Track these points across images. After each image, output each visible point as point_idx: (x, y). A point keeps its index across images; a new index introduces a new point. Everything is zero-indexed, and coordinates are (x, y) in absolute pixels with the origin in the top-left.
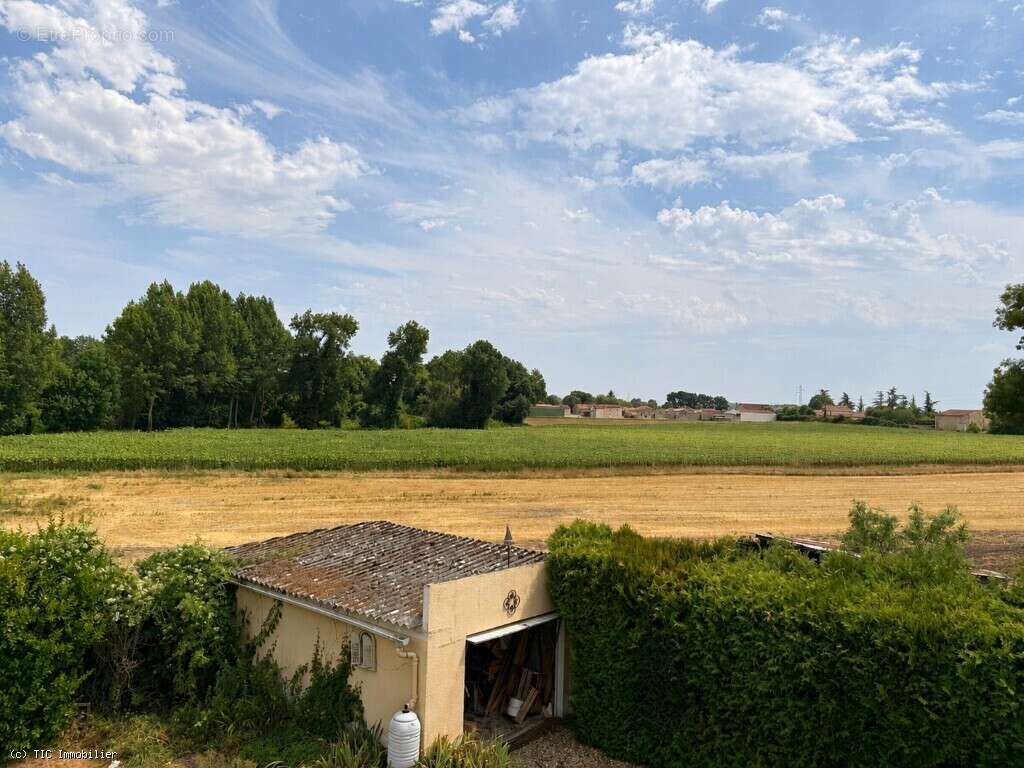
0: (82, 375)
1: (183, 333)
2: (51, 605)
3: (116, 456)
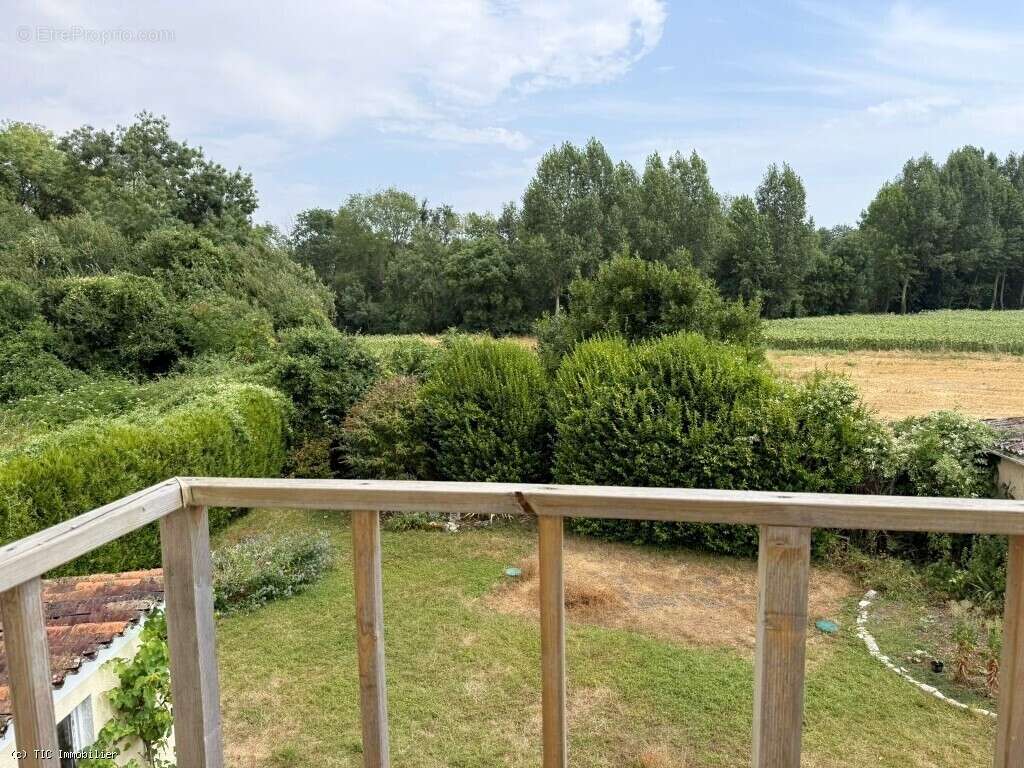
0: (838, 262)
2: (817, 444)
3: (870, 337)
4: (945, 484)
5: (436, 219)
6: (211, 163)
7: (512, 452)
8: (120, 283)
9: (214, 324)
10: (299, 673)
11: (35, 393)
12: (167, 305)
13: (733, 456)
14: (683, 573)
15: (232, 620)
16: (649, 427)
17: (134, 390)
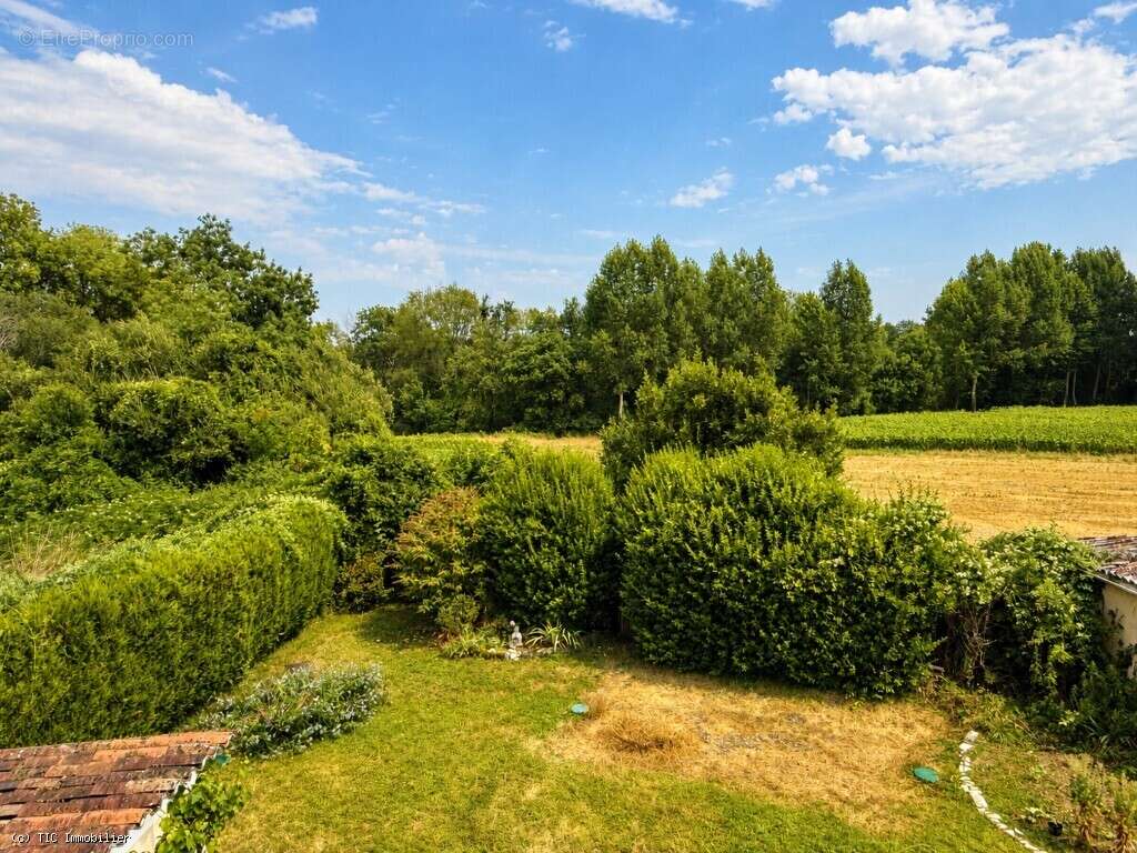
0: (906, 358)
1: (1008, 305)
2: (906, 568)
3: (942, 435)
4: (1047, 611)
5: (497, 315)
6: (273, 265)
7: (577, 573)
8: (175, 388)
9: (270, 430)
10: (346, 832)
11: (82, 502)
12: (223, 409)
13: (818, 580)
14: (765, 710)
15: (276, 764)
16: (728, 550)
17: (184, 500)
